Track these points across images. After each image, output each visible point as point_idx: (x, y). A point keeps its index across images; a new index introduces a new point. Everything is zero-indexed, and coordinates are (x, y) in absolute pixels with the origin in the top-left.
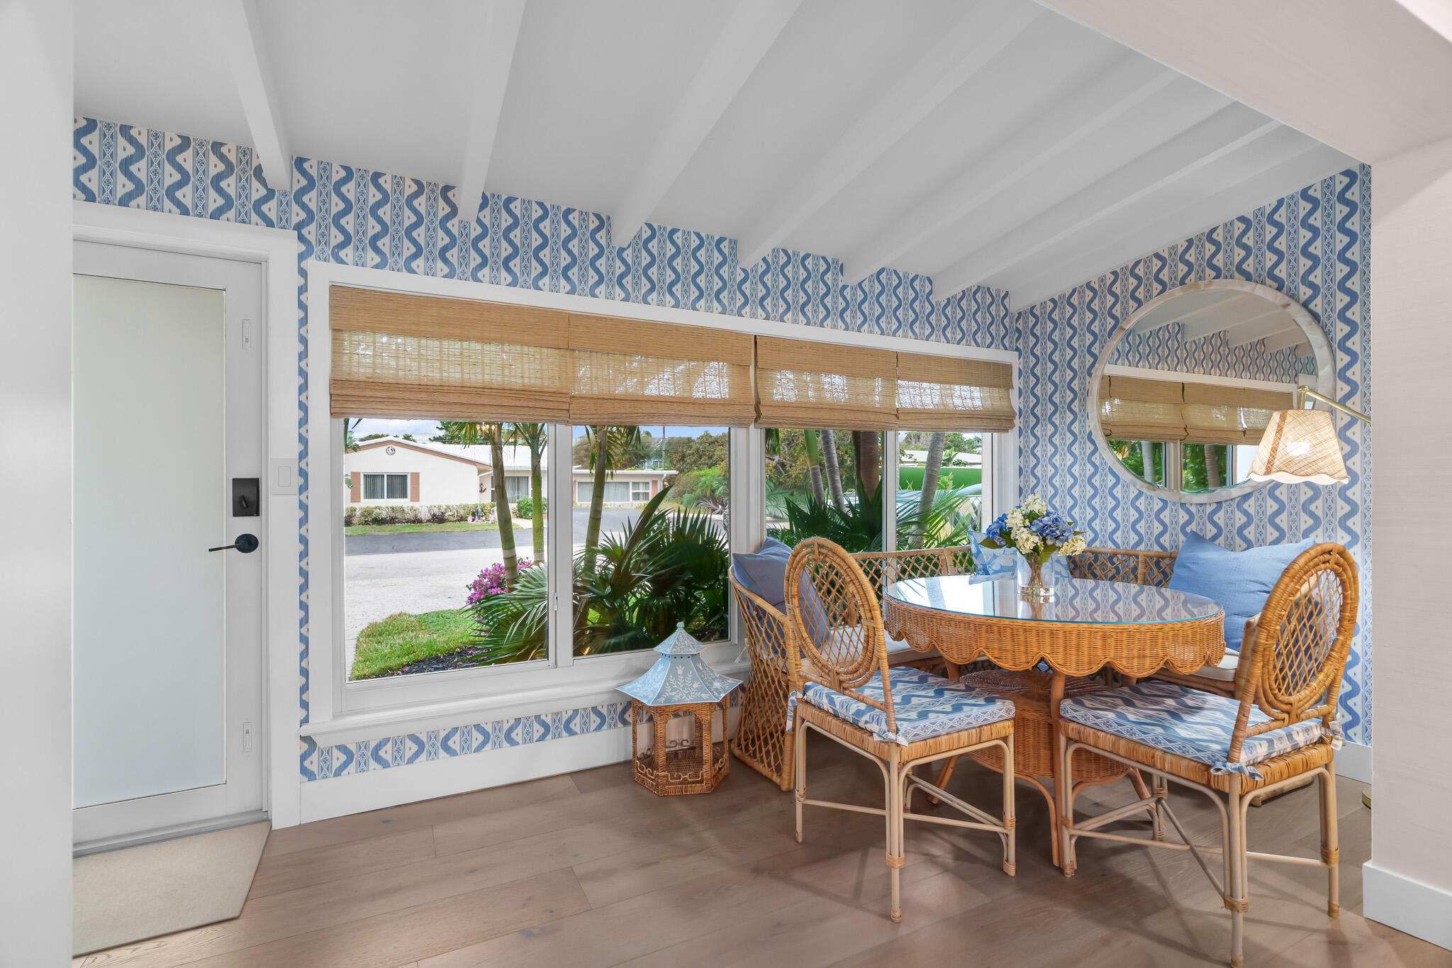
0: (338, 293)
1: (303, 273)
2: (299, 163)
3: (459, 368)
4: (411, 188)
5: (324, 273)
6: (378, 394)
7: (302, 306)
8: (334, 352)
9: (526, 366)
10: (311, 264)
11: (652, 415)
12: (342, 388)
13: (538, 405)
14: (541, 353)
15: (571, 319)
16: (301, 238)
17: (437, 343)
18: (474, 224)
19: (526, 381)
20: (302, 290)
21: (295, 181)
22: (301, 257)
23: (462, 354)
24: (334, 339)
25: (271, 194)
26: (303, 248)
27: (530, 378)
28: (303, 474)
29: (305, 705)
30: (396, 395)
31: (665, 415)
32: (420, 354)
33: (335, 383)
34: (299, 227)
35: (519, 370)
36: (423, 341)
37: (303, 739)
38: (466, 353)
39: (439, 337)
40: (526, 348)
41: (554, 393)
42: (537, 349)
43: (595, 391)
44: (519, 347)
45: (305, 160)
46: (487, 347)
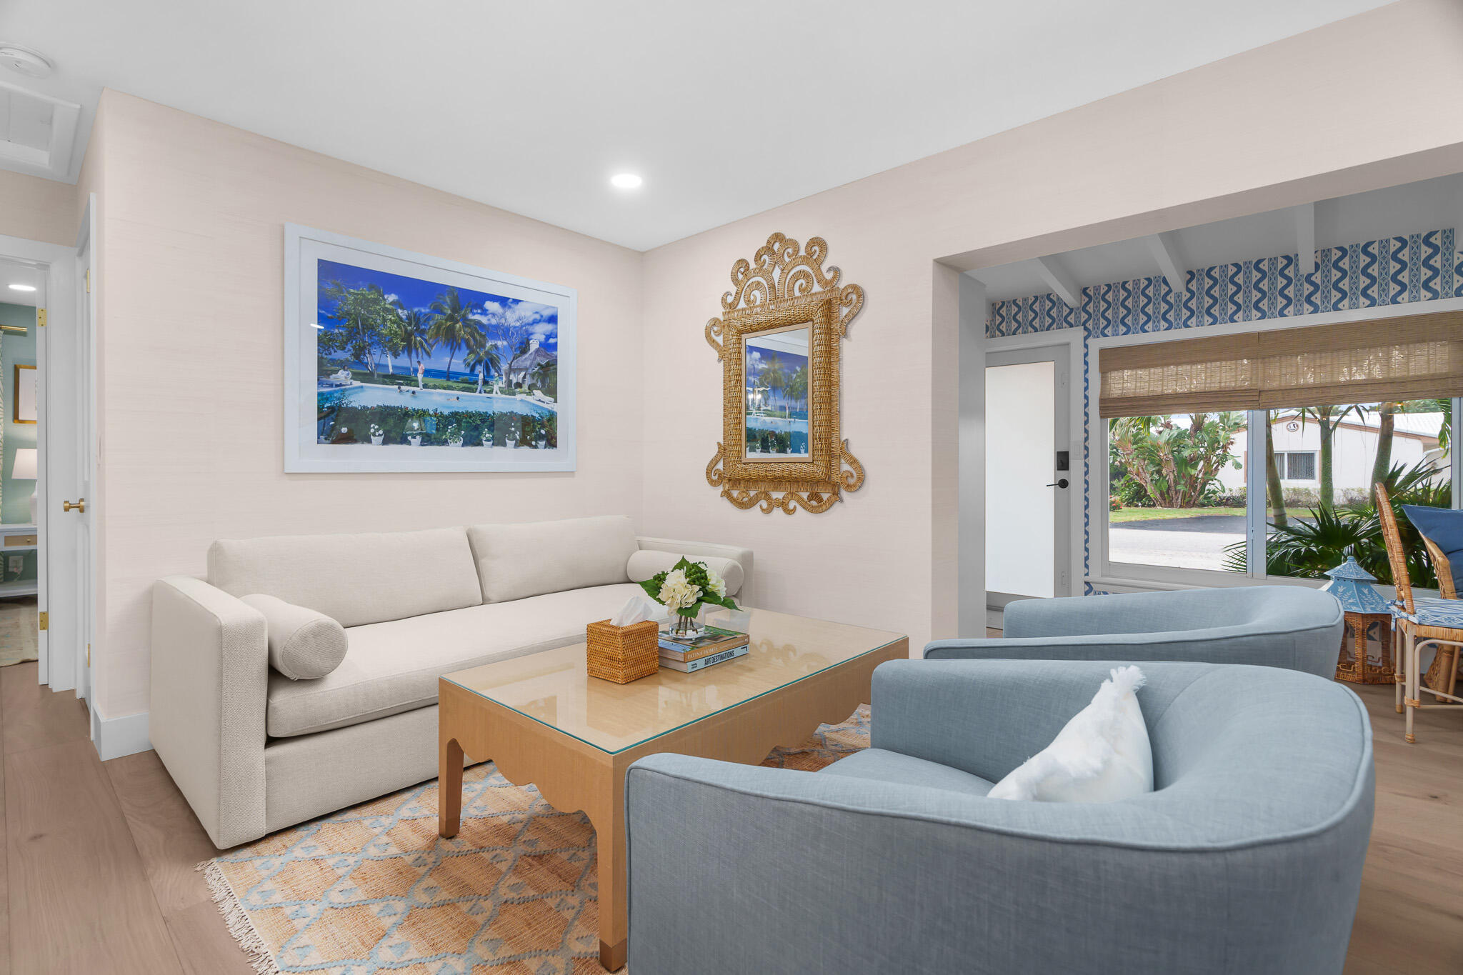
0: (1103, 352)
1: (1086, 346)
2: (1085, 291)
3: (1175, 383)
4: (1144, 283)
5: (1097, 344)
6: (1125, 404)
7: (1086, 363)
8: (1102, 384)
9: (1223, 375)
10: (1090, 341)
11: (1343, 397)
12: (1105, 403)
13: (1232, 399)
14: (1236, 364)
15: (1259, 336)
16: (1086, 329)
17: (1160, 370)
18: (1185, 292)
19: (1223, 385)
20: (1086, 355)
21: (1083, 299)
22: (1086, 338)
23: (1177, 374)
24: (1102, 377)
25: (1072, 310)
26: (1086, 333)
27: (1226, 382)
28: (1086, 448)
29: (1087, 566)
30: (1135, 403)
31: (1356, 395)
32: (1150, 378)
33: (1102, 401)
34: (1084, 324)
35: (1218, 378)
36: (1152, 370)
37: (1087, 583)
38: (1180, 373)
39: (1163, 365)
40: (1224, 363)
41: (1245, 390)
42: (1233, 362)
43: (1283, 384)
44: (1218, 364)
45: (1087, 288)
46: (1194, 367)
